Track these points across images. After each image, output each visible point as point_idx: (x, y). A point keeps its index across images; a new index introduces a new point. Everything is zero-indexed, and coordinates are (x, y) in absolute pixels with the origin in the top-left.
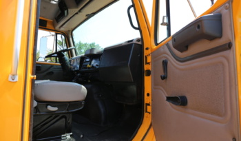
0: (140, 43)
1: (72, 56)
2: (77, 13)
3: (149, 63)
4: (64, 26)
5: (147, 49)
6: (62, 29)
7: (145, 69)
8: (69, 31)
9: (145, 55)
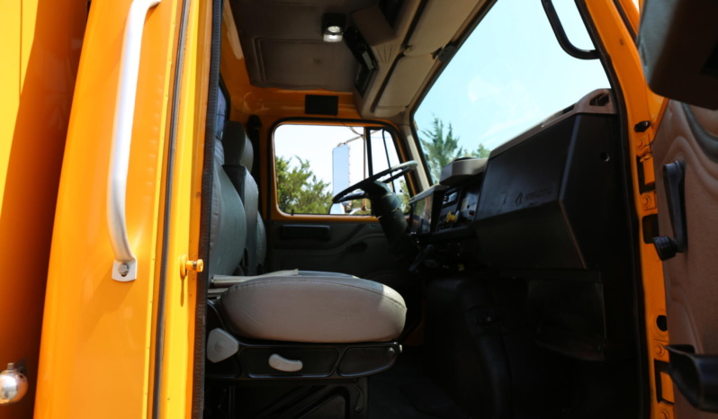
0: (609, 108)
1: (418, 188)
2: (401, 56)
3: (652, 187)
4: (382, 103)
5: (641, 127)
6: (379, 113)
7: (641, 213)
8: (402, 115)
9: (635, 153)
